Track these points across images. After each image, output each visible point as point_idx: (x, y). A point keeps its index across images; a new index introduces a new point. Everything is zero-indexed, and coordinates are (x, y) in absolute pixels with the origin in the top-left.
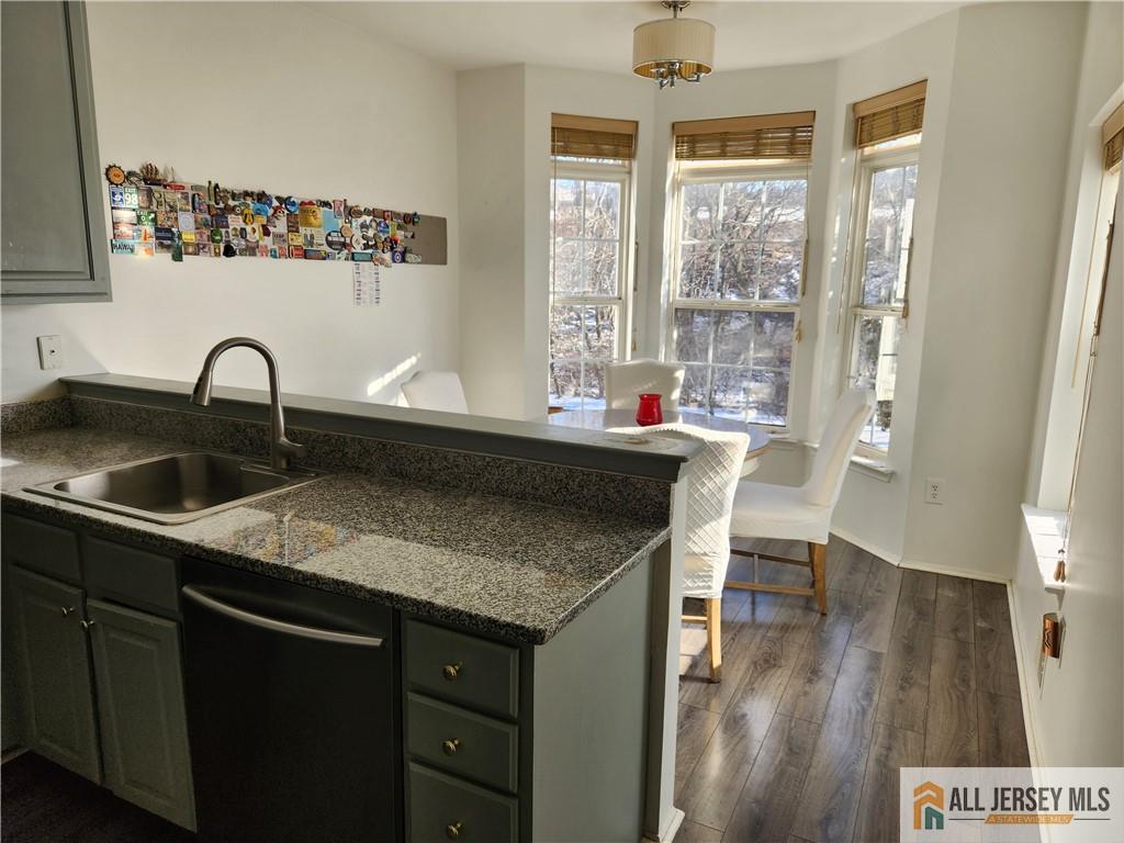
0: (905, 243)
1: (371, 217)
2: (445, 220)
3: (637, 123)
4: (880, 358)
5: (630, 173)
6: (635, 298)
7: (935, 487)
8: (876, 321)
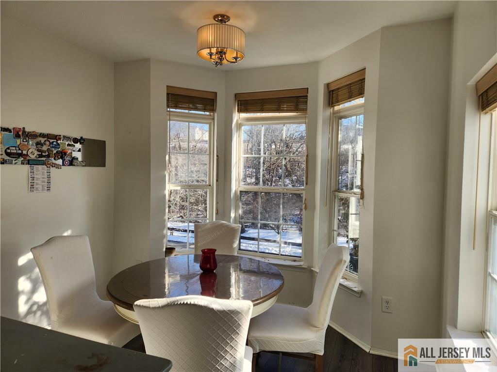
0: (359, 158)
1: (46, 139)
2: (105, 142)
3: (216, 93)
4: (350, 215)
5: (213, 119)
6: (217, 185)
7: (387, 302)
8: (346, 199)
